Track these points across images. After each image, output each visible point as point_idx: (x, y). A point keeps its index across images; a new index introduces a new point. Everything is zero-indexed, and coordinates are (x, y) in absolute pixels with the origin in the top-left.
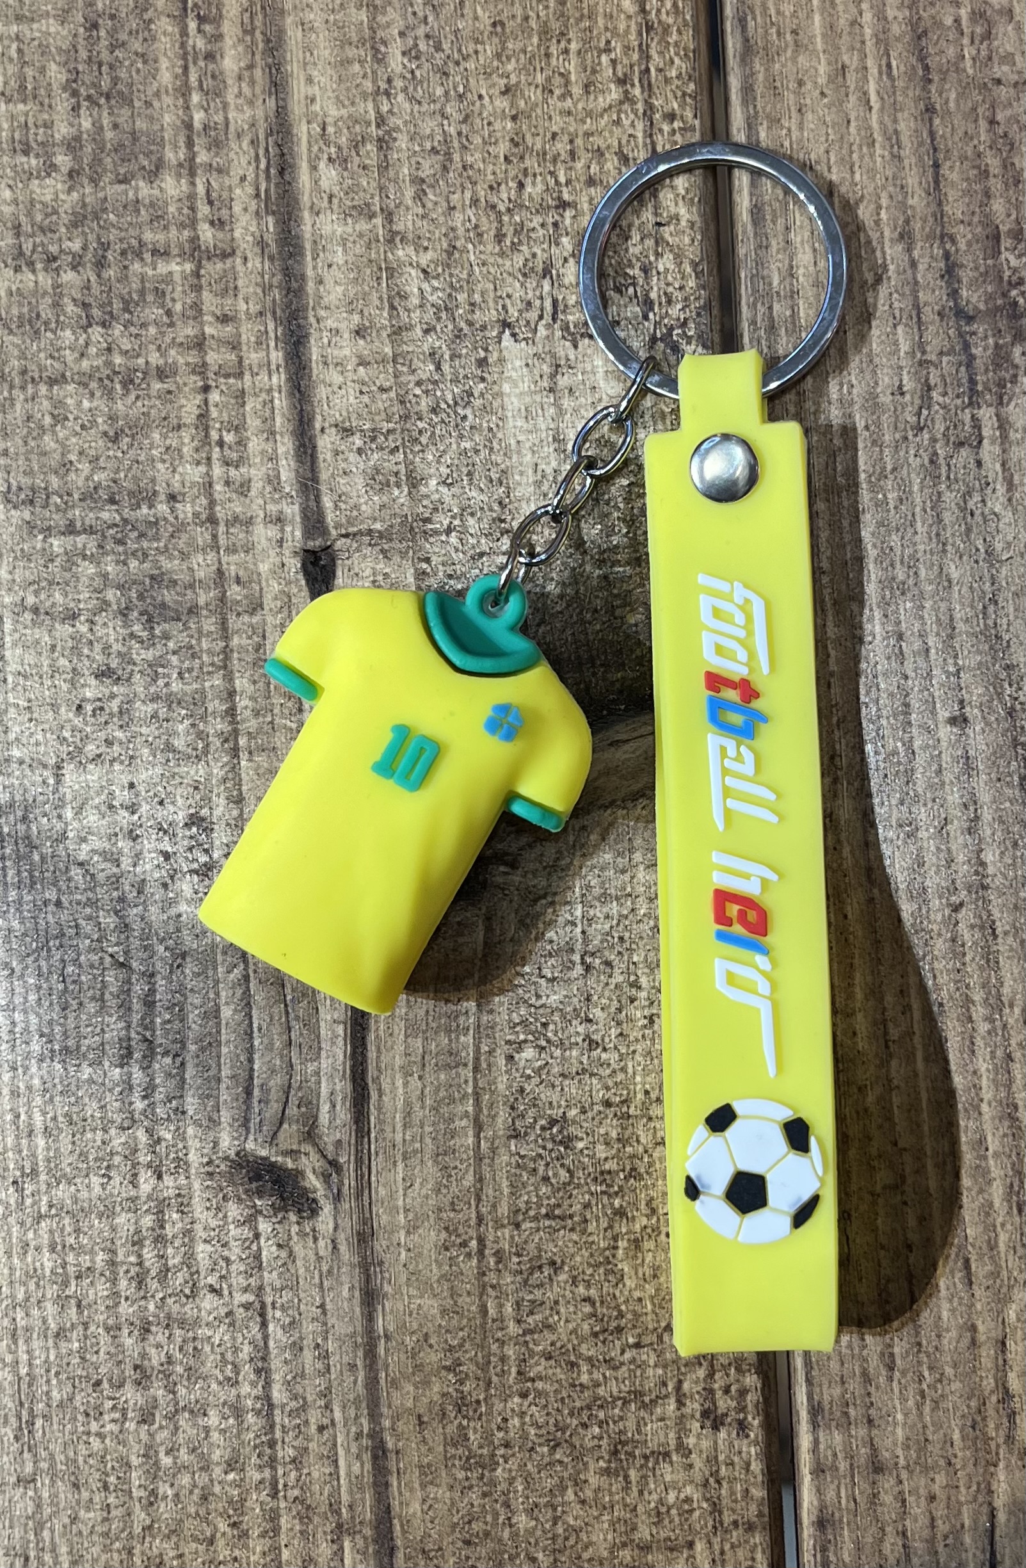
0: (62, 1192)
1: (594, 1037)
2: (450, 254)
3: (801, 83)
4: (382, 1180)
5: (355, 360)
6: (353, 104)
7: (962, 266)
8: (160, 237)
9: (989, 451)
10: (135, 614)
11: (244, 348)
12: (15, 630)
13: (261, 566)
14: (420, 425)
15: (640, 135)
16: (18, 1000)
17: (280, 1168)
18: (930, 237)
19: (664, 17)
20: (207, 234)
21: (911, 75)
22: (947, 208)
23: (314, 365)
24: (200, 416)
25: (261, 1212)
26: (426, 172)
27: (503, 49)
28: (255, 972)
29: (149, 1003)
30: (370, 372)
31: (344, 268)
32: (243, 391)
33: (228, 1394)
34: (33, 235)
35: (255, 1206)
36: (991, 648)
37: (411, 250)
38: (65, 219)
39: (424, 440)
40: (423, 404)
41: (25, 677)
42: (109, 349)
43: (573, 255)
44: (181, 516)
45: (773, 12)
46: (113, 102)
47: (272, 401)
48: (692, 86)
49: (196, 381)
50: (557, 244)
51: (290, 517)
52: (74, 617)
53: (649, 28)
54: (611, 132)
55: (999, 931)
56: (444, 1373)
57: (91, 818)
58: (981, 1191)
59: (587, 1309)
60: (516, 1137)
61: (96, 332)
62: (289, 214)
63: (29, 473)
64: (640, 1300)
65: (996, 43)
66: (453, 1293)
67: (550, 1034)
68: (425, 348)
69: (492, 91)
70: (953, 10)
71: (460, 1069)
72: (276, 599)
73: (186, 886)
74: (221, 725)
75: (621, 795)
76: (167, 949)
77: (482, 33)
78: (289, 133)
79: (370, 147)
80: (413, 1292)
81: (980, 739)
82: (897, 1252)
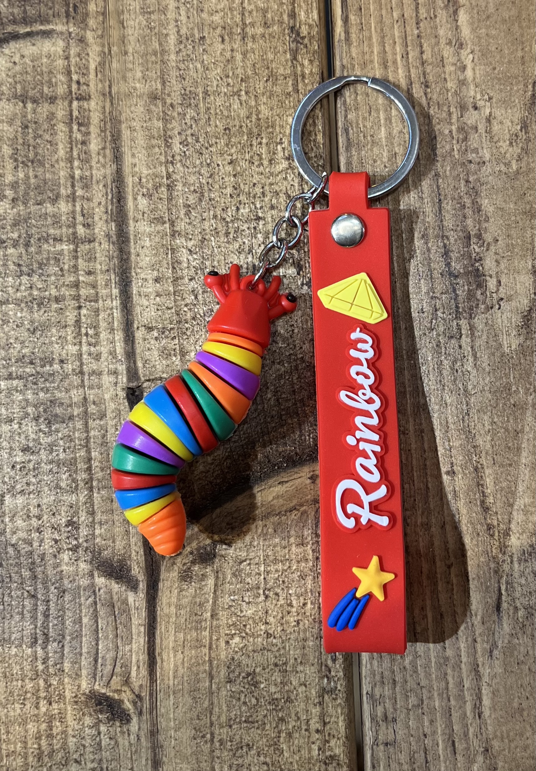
1: (270, 632)
2: (202, 242)
3: (374, 162)
4: (163, 705)
5: (154, 294)
6: (155, 167)
7: (453, 251)
8: (58, 232)
9: (465, 341)
10: (42, 419)
11: (99, 287)
13: (106, 395)
14: (186, 326)
15: (296, 185)
17: (112, 699)
18: (437, 236)
20: (81, 230)
21: (428, 158)
22: (445, 223)
23: (134, 296)
24: (77, 321)
25: (101, 721)
26: (191, 202)
28: (100, 600)
29: (46, 616)
30: (162, 299)
31: (150, 249)
32: (98, 309)
35: (98, 718)
37: (183, 240)
38: (10, 222)
40: (188, 315)
42: (31, 287)
43: (263, 243)
44: (66, 371)
45: (361, 126)
46: (35, 165)
47: (113, 314)
49: (74, 303)
50: (256, 238)
51: (120, 372)
52: (11, 421)
54: (282, 184)
55: (470, 578)
57: (19, 522)
58: (460, 707)
59: (265, 768)
60: (230, 682)
61: (25, 279)
62: (123, 221)
64: (291, 763)
65: (469, 143)
66: (198, 761)
67: (247, 630)
68: (190, 288)
69: (224, 163)
70: (448, 127)
71: (202, 648)
72: (113, 412)
73: (65, 556)
74: (84, 476)
75: (284, 509)
76: (55, 588)
77: (219, 134)
78: (123, 182)
79: (163, 189)
80: (178, 761)
81: (461, 482)
82: (419, 738)
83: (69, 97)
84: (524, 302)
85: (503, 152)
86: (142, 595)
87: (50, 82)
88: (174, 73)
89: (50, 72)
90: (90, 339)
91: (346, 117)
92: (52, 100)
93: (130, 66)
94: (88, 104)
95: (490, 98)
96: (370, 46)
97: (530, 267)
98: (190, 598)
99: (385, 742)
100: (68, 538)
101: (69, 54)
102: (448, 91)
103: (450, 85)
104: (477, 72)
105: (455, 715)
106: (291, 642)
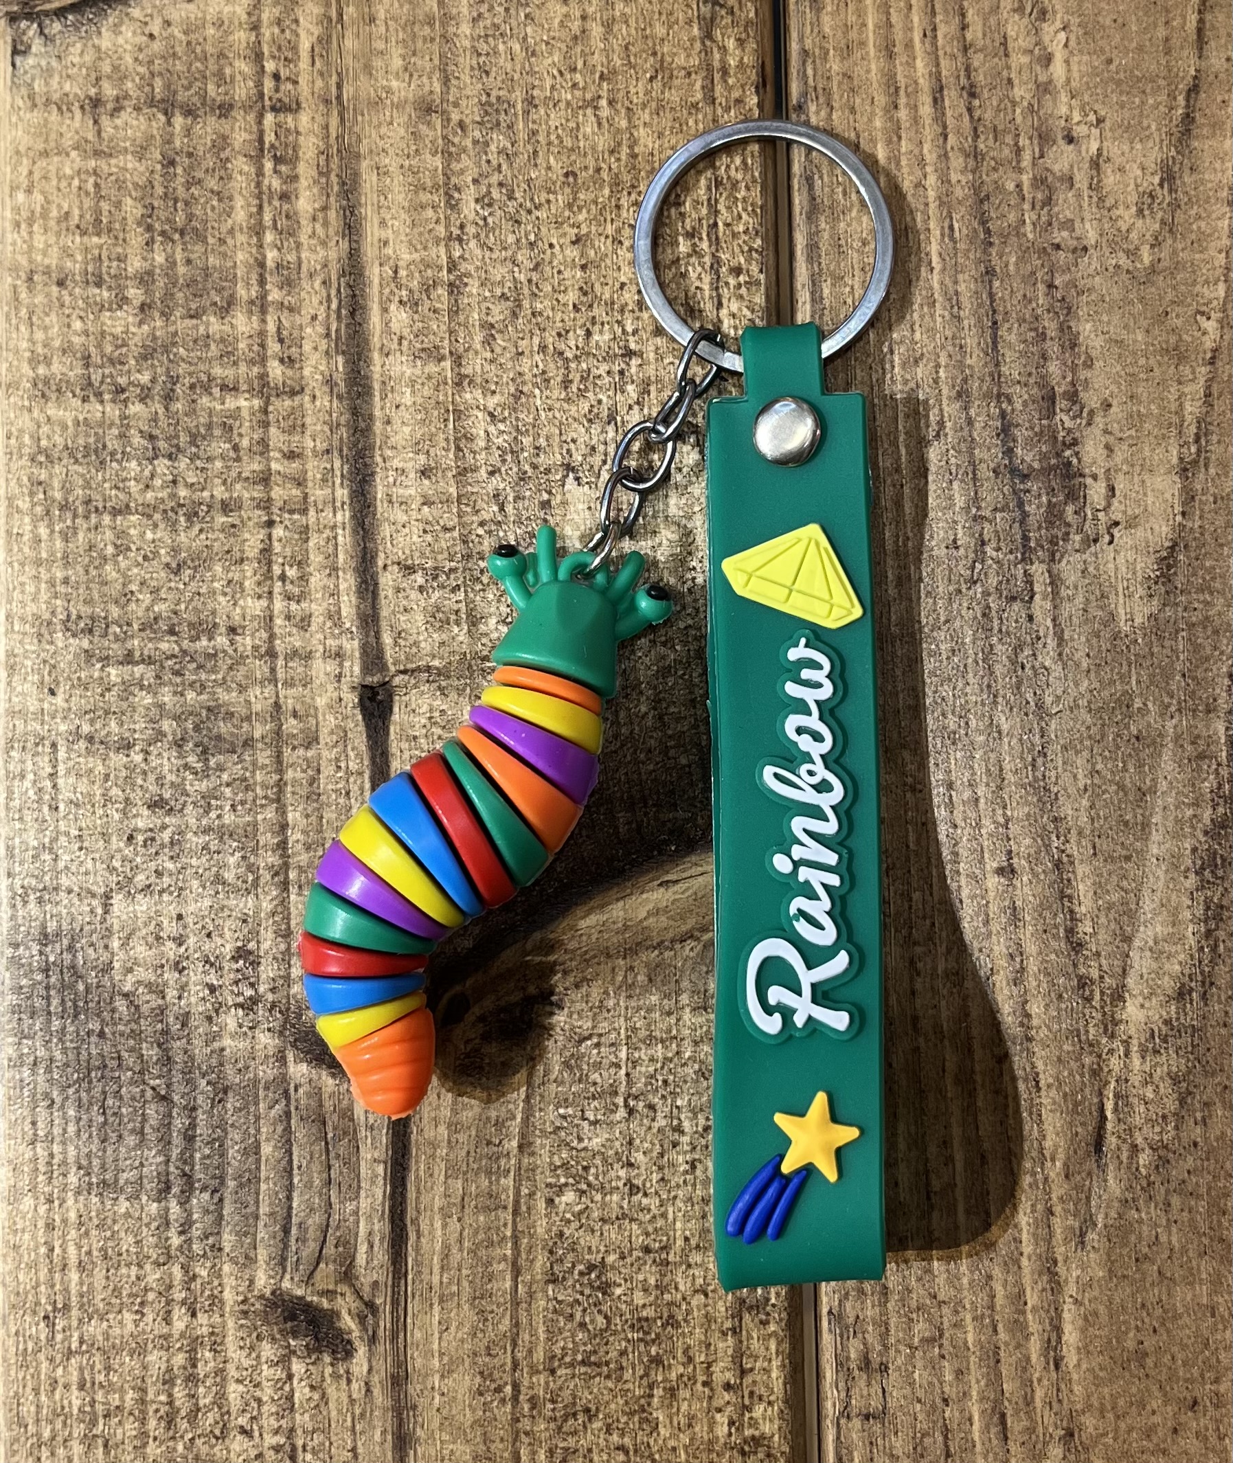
0: (94, 1329)
1: (635, 1182)
2: (517, 398)
3: (864, 243)
4: (418, 1324)
5: (419, 500)
6: (425, 248)
7: (1019, 425)
8: (229, 373)
9: (1041, 606)
10: (191, 745)
11: (310, 484)
12: (69, 759)
13: (318, 699)
14: (481, 565)
15: (706, 287)
16: (57, 1131)
17: (316, 1309)
18: (987, 396)
19: (733, 173)
20: (276, 370)
21: (972, 239)
22: (1004, 369)
23: (379, 503)
24: (264, 551)
25: (294, 1352)
26: (495, 317)
27: (575, 199)
28: (297, 1108)
29: (189, 1138)
30: (435, 512)
31: (412, 410)
32: (307, 527)
34: (102, 367)
35: (289, 1345)
36: (1040, 800)
37: (478, 393)
38: (136, 351)
39: (485, 579)
40: (486, 543)
41: (77, 805)
42: (174, 482)
43: (638, 403)
44: (240, 649)
46: (187, 238)
47: (335, 538)
48: (759, 242)
49: (259, 515)
50: (623, 392)
51: (349, 653)
52: (129, 746)
53: (718, 183)
54: (677, 285)
55: (1042, 1083)
57: (139, 949)
58: (1018, 1346)
59: (622, 1457)
60: (554, 1281)
61: (162, 465)
62: (359, 354)
63: (88, 601)
64: (674, 1449)
65: (1056, 209)
66: (486, 1439)
67: (591, 1178)
68: (490, 488)
69: (562, 241)
70: (1015, 176)
71: (500, 1211)
72: (332, 733)
73: (231, 1020)
74: (272, 859)
75: (670, 935)
76: (209, 1083)
77: (554, 183)
78: (361, 275)
79: (442, 291)
80: (446, 1437)
81: (1026, 891)
82: (934, 1407)
83: (258, 104)
84: (1160, 531)
85: (1124, 229)
87: (220, 74)
88: (467, 61)
89: (221, 55)
90: (289, 587)
92: (225, 110)
93: (380, 45)
94: (295, 120)
95: (1100, 121)
96: (860, 13)
97: (1175, 461)
98: (477, 1110)
99: (864, 1411)
100: (236, 983)
101: (259, 20)
102: (1014, 104)
103: (1020, 92)
104: (1075, 68)
105: (1008, 1362)
106: (679, 1204)
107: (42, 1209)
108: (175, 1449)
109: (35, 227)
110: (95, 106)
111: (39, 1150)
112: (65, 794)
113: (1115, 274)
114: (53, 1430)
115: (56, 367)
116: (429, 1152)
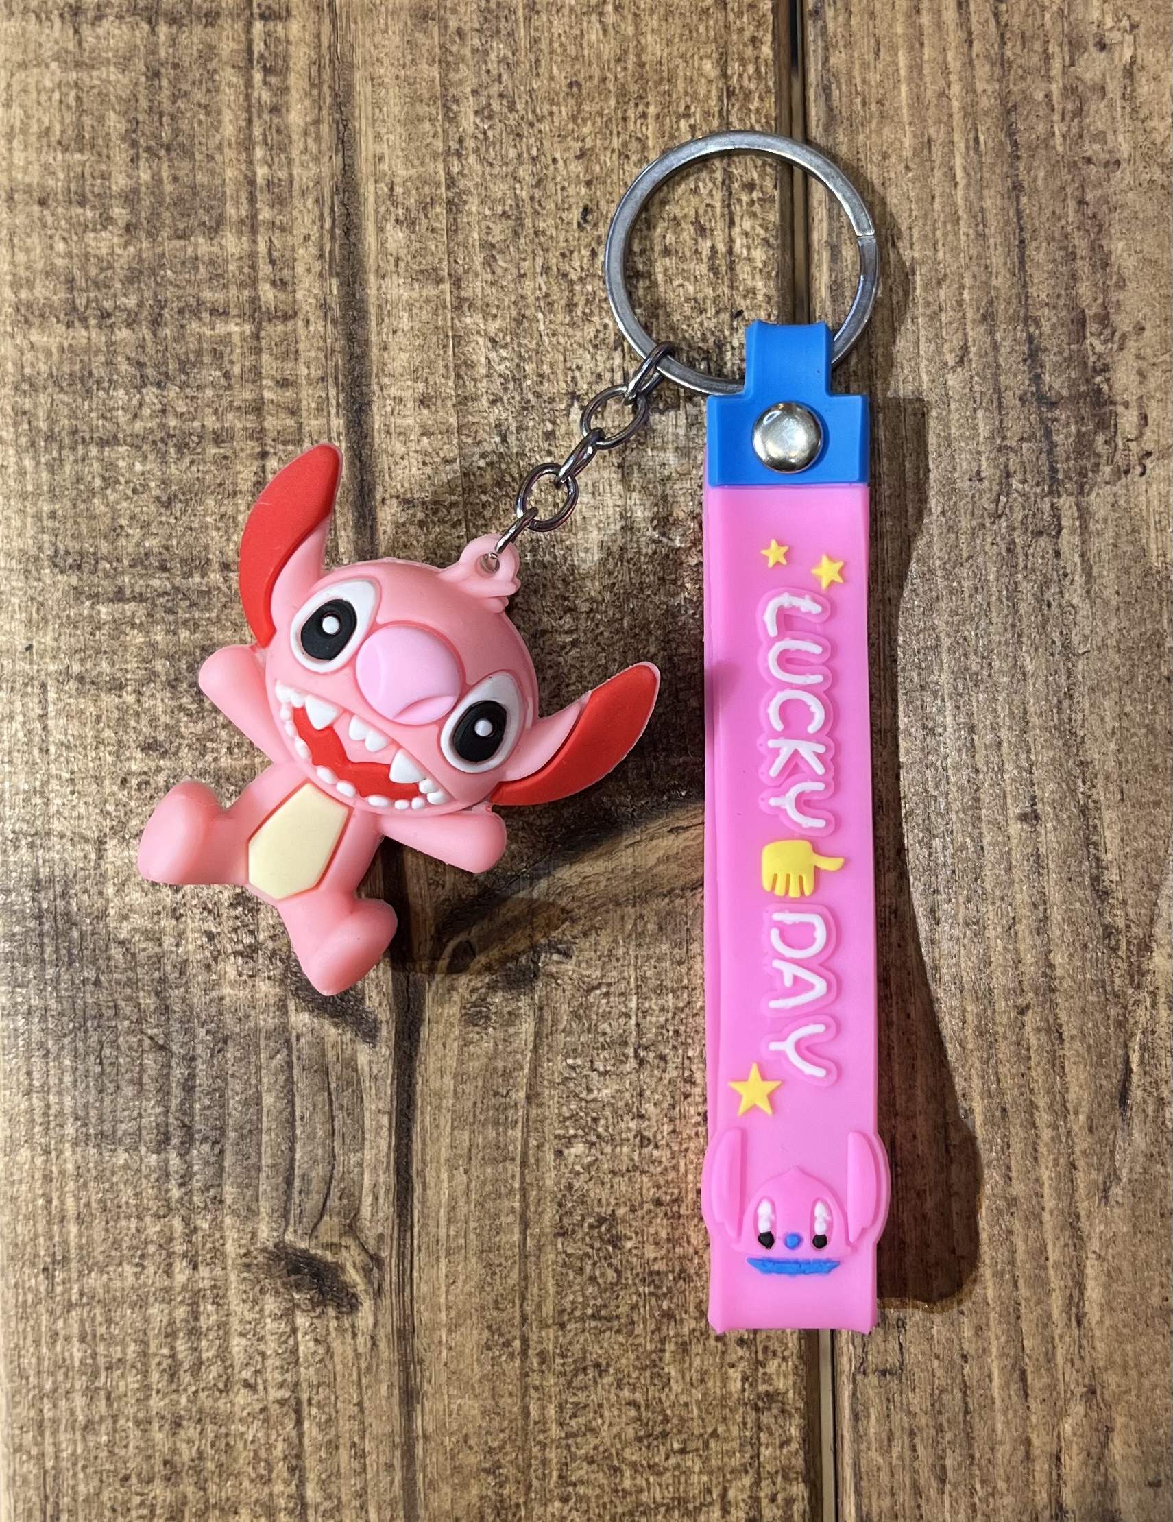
0: (94, 1281)
1: (646, 1133)
2: (519, 323)
3: (885, 156)
4: (424, 1277)
5: (418, 430)
6: (422, 164)
7: (1046, 350)
8: (219, 296)
9: (1068, 541)
10: (185, 685)
11: (305, 414)
12: (59, 700)
14: (484, 498)
15: (718, 205)
16: (53, 1081)
17: (320, 1261)
18: (1014, 318)
19: (745, 82)
20: (267, 293)
21: (998, 153)
22: (1032, 291)
23: (376, 434)
24: (257, 483)
25: (298, 1306)
26: (497, 236)
28: (298, 1058)
29: (188, 1088)
30: (435, 443)
31: (409, 335)
33: (258, 1493)
34: (87, 290)
35: (292, 1300)
36: (1065, 744)
37: (478, 318)
38: (121, 274)
39: (487, 514)
40: (488, 476)
41: (68, 748)
42: (164, 411)
45: (858, 80)
46: (173, 154)
49: (252, 446)
52: (121, 687)
53: (731, 93)
54: (688, 201)
55: (1066, 1035)
56: (483, 1475)
57: (134, 895)
58: (1039, 1302)
59: (633, 1413)
60: (563, 1235)
61: (150, 393)
62: (354, 276)
63: (77, 537)
64: (686, 1404)
65: (1087, 120)
66: (495, 1394)
67: (600, 1130)
68: (492, 419)
69: (566, 155)
70: (1044, 85)
71: (507, 1164)
73: (230, 968)
75: (681, 883)
76: (208, 1032)
78: (356, 192)
79: (440, 209)
80: (453, 1391)
81: (1051, 837)
82: (952, 1363)
83: (246, 12)
85: (1158, 141)
86: (385, 1051)
91: (826, 60)
92: (211, 18)
94: (285, 28)
95: (1134, 27)
98: (484, 1060)
99: (881, 1367)
100: (235, 930)
102: (1043, 9)
105: (1029, 1318)
106: (691, 1156)
107: (39, 1161)
108: (178, 1402)
109: (15, 143)
110: (76, 14)
111: (35, 1101)
112: (56, 736)
113: (1150, 189)
114: (54, 1382)
115: (39, 291)
116: (435, 1102)
